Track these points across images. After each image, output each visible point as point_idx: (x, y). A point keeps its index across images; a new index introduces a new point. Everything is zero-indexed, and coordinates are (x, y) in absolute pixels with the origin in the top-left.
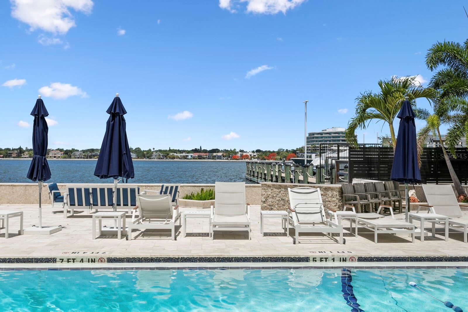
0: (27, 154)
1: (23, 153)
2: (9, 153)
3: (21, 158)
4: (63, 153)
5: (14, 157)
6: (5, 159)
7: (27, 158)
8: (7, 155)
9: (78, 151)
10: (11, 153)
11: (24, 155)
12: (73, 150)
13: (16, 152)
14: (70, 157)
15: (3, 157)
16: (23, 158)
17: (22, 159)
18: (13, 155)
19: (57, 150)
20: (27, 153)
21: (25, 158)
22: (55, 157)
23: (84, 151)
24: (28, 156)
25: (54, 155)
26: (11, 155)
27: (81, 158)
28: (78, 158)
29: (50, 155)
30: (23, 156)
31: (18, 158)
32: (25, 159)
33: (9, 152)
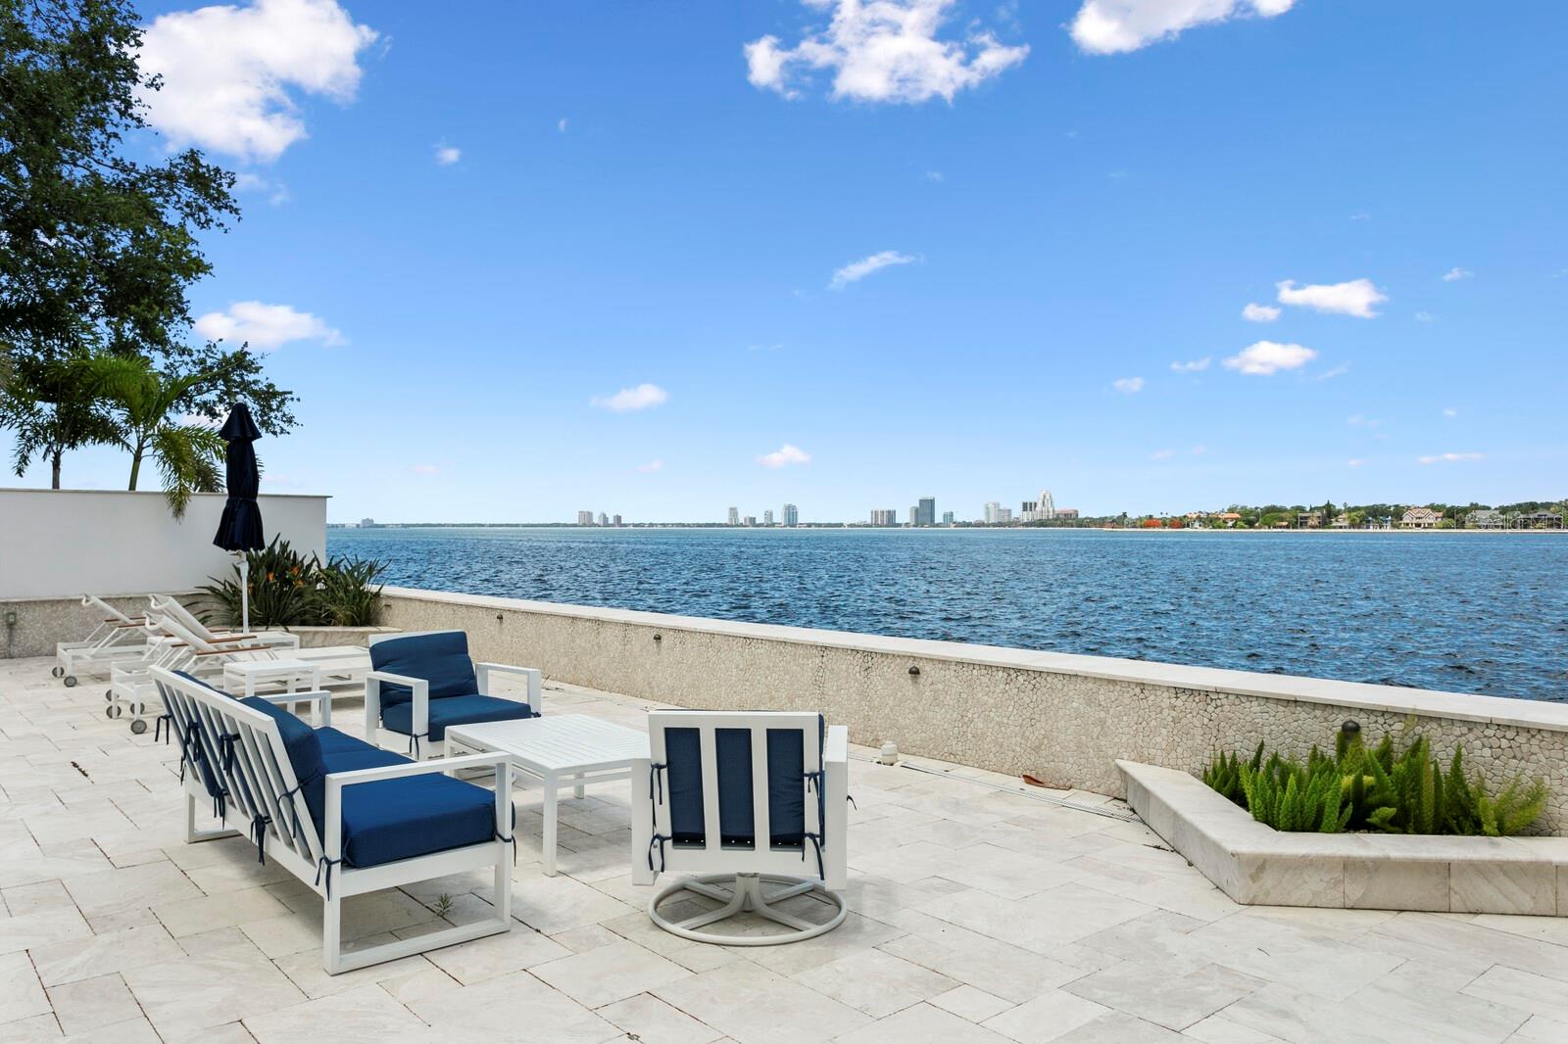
0: (1344, 519)
1: (1336, 516)
2: (1302, 518)
3: (1329, 528)
4: (1440, 514)
5: (1313, 527)
6: (1291, 530)
7: (1345, 527)
8: (1297, 523)
9: (1489, 508)
10: (1306, 518)
11: (1337, 521)
12: (1475, 507)
13: (1318, 514)
14: (1461, 525)
15: (1287, 527)
16: (1334, 527)
17: (1333, 530)
18: (1310, 522)
19: (1427, 507)
20: (1344, 516)
21: (1341, 527)
22: (1418, 525)
23: (1504, 510)
24: (1346, 523)
25: (1415, 521)
26: (1306, 523)
27: (1497, 527)
28: (1487, 527)
29: (1405, 521)
30: (1334, 524)
31: (1323, 528)
32: (1341, 530)
33: (1300, 515)
